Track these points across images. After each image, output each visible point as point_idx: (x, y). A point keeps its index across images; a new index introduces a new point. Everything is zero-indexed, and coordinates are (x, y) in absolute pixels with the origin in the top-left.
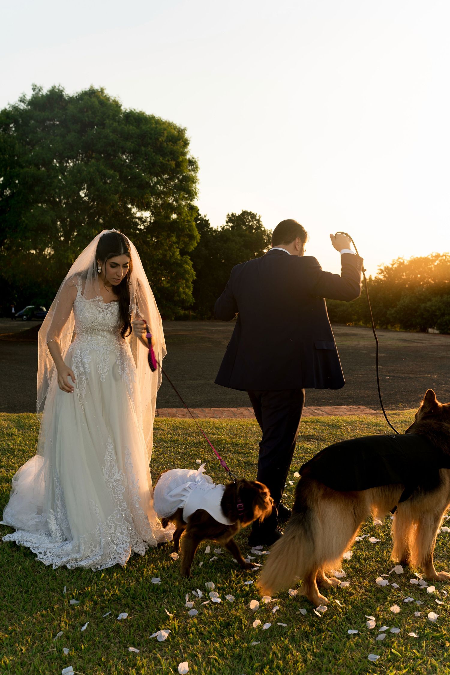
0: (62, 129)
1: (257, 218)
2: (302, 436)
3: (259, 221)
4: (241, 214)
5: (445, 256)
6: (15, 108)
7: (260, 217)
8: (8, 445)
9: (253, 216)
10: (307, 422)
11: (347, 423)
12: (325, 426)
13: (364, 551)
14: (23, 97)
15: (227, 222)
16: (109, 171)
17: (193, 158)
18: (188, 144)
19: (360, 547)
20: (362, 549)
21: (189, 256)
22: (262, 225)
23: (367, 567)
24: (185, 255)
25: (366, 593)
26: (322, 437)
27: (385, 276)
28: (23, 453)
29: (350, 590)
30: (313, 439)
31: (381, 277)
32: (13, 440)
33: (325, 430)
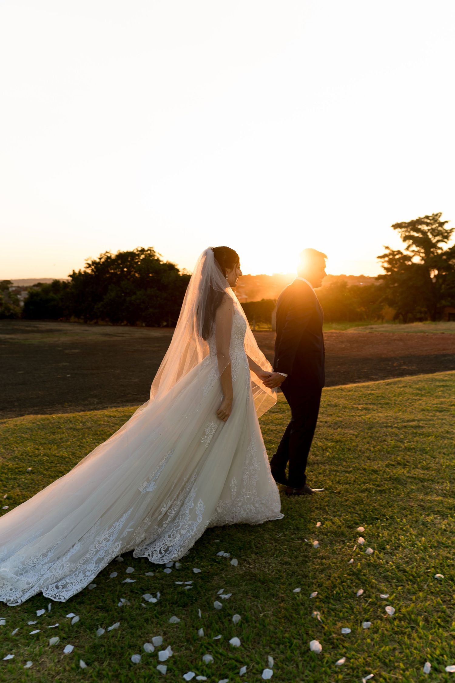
5: (150, 250)
27: (92, 270)
31: (89, 271)
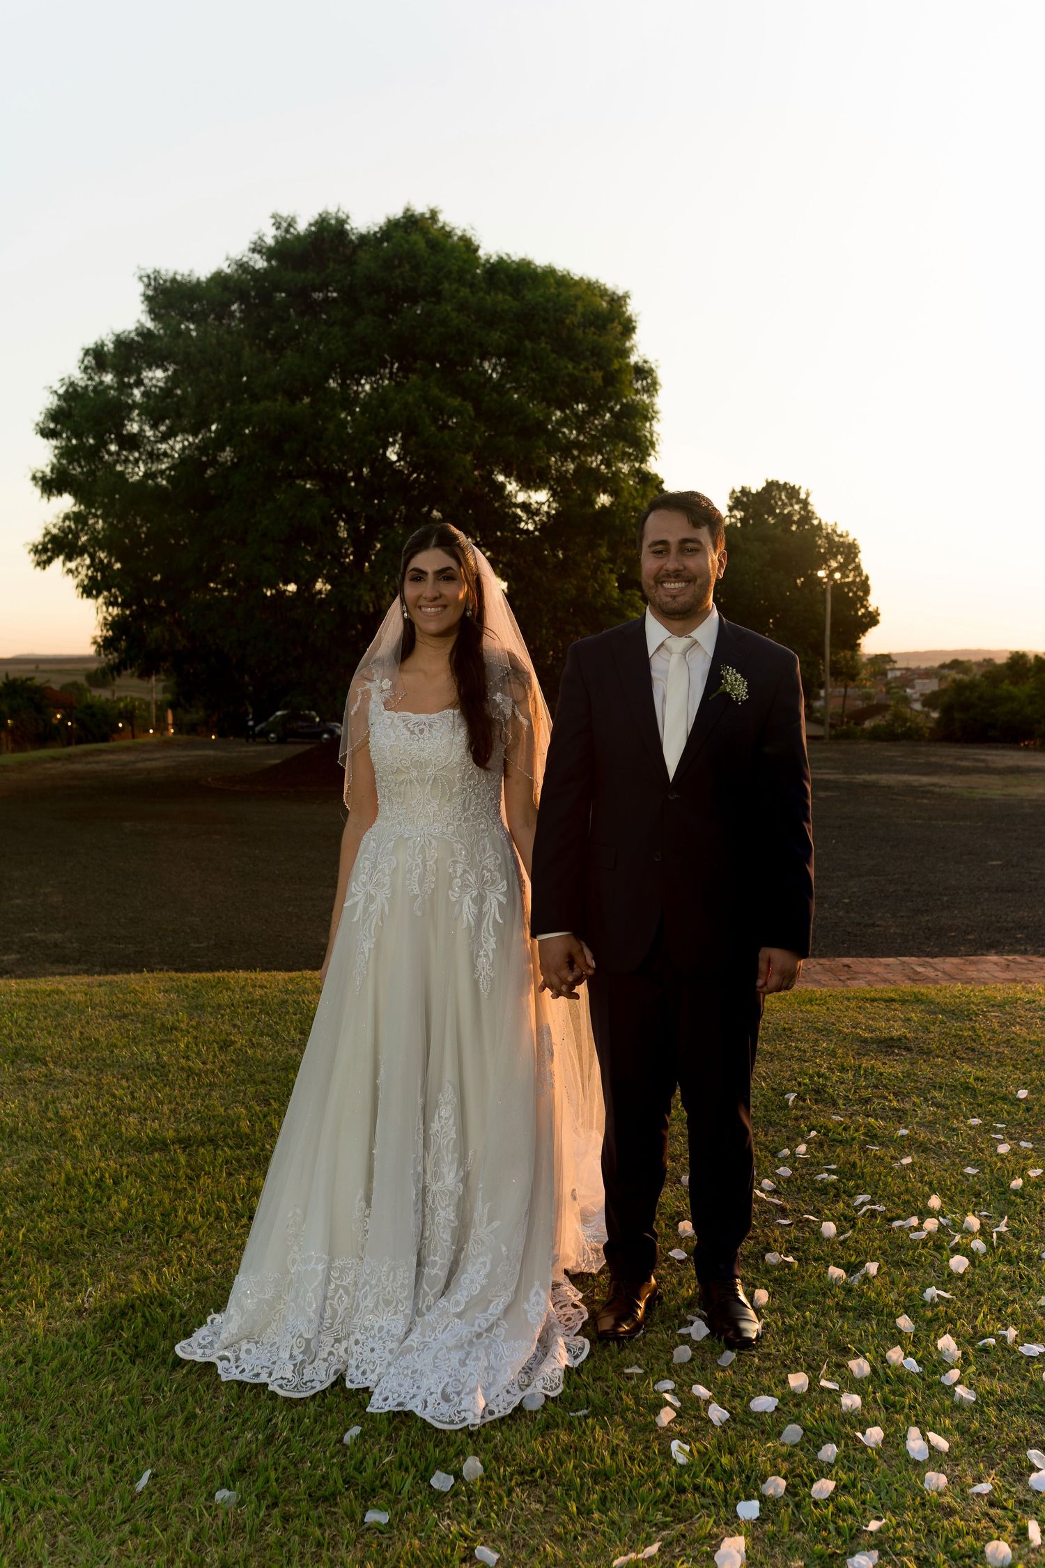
0: (346, 309)
1: (803, 496)
2: (873, 1041)
3: (805, 503)
4: (763, 489)
6: (243, 267)
7: (808, 495)
8: (159, 1056)
9: (793, 492)
10: (893, 1000)
11: (993, 1006)
12: (935, 1013)
13: (999, 1379)
14: (259, 242)
15: (731, 509)
16: (449, 400)
17: (645, 362)
18: (634, 328)
19: (988, 1366)
20: (992, 1373)
22: (813, 513)
23: (1001, 1430)
25: (992, 1512)
26: (924, 1043)
28: (188, 1076)
29: (947, 1500)
30: (899, 1048)
32: (170, 1041)
33: (934, 1024)
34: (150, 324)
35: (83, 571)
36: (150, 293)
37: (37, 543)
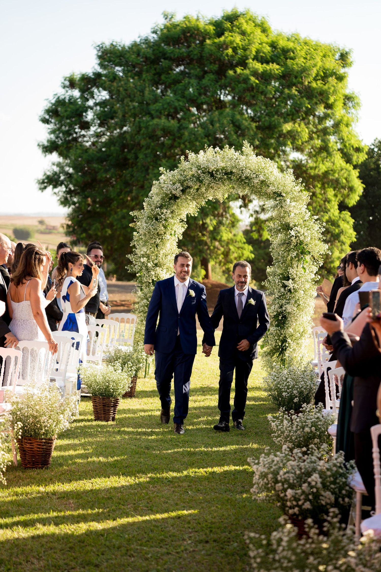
16: (244, 122)
21: (350, 212)
24: (344, 210)
34: (99, 69)
35: (61, 194)
36: (100, 54)
37: (39, 179)
